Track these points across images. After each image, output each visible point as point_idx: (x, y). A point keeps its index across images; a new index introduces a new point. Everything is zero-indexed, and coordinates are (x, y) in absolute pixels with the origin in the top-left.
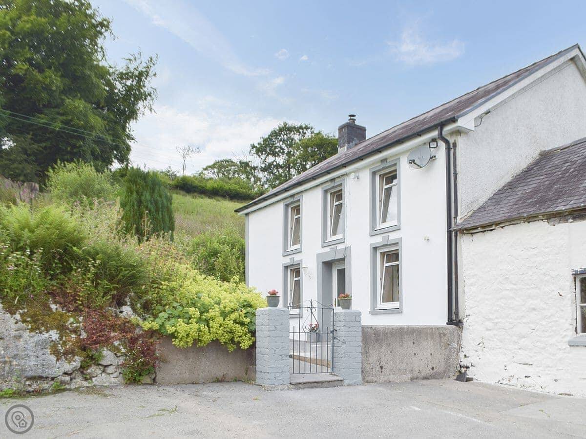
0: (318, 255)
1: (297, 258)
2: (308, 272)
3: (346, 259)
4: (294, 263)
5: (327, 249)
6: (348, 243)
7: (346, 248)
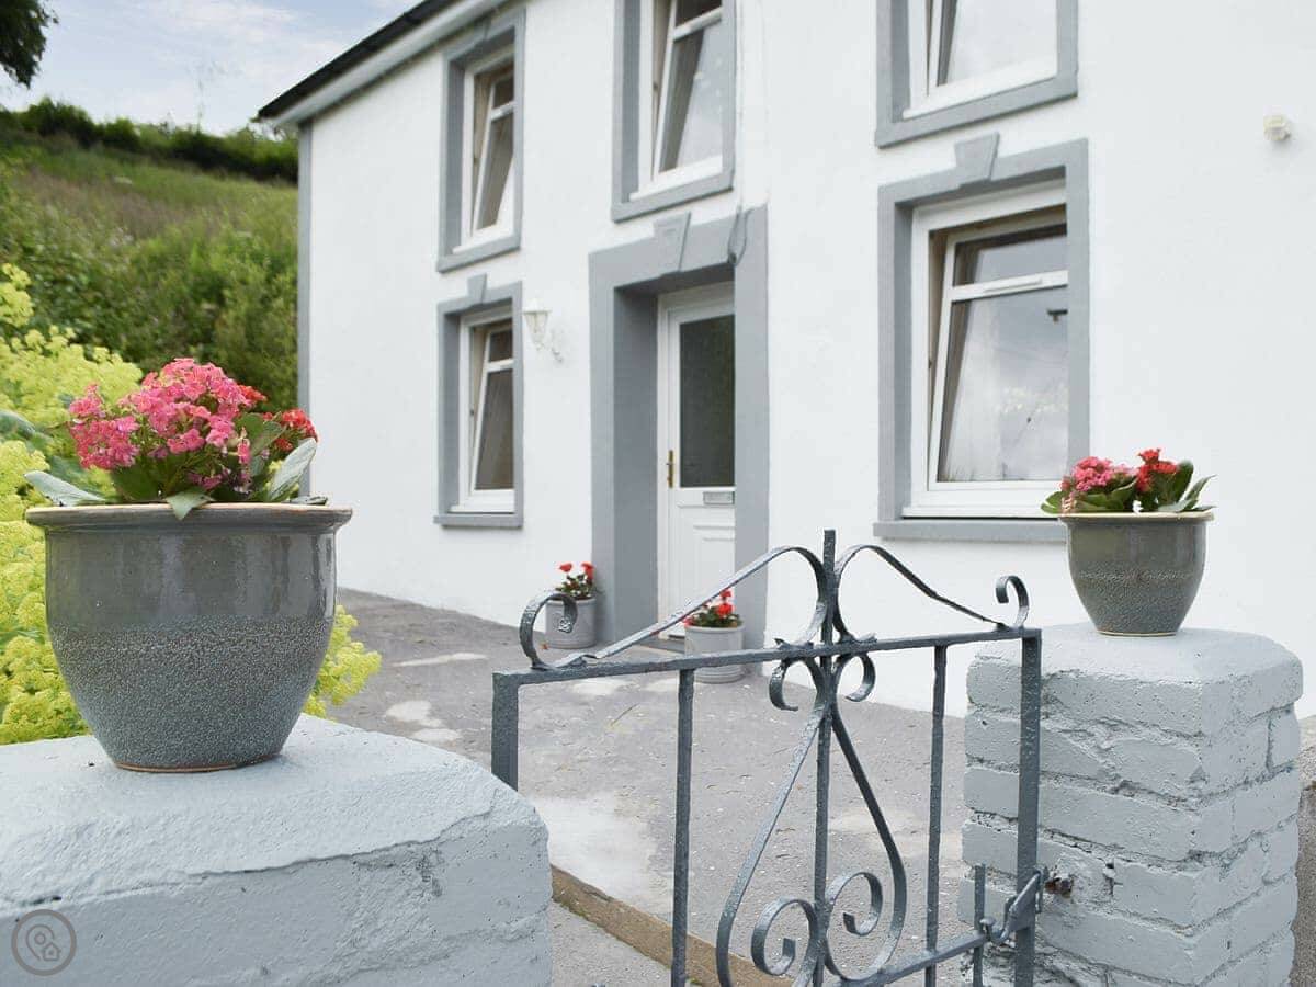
0: (598, 261)
1: (498, 277)
2: (548, 335)
3: (738, 271)
4: (488, 300)
5: (643, 230)
6: (748, 195)
7: (741, 219)
